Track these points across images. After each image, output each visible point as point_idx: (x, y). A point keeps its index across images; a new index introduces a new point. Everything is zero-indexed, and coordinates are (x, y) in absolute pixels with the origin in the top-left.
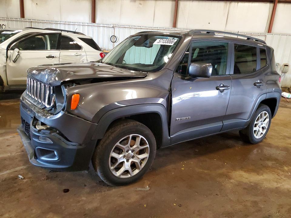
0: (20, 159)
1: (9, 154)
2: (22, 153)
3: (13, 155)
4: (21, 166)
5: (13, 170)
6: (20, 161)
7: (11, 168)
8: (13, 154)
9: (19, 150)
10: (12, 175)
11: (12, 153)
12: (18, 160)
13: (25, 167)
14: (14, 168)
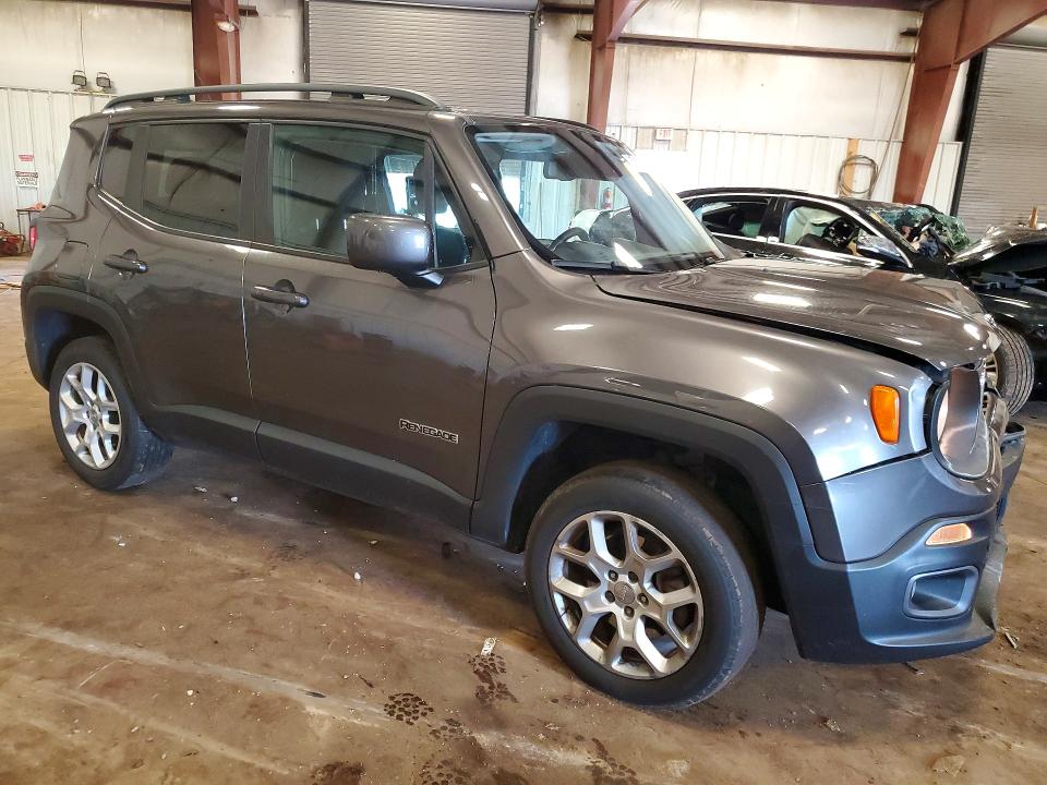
0: (984, 700)
1: (1016, 746)
2: (959, 723)
3: (1001, 735)
4: (995, 674)
5: (1028, 675)
6: (988, 694)
7: (1032, 686)
8: (999, 738)
9: (966, 743)
10: (1036, 661)
11: (1002, 747)
12: (995, 704)
13: (983, 663)
14: (1020, 681)
